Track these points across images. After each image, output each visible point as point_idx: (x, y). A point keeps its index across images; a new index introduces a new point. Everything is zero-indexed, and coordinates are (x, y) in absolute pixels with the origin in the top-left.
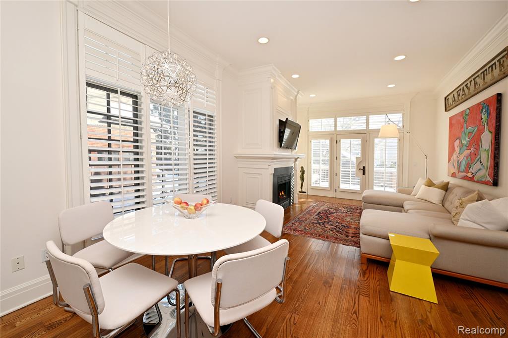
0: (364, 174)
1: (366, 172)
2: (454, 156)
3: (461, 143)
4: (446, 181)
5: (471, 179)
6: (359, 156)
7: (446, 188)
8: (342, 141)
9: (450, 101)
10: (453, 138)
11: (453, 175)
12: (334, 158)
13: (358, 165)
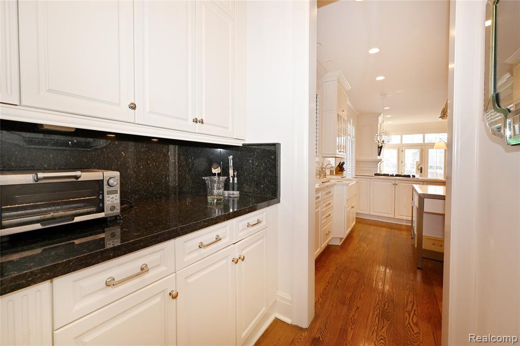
0: (421, 172)
6: (419, 160)
8: (406, 150)
12: (400, 162)
13: (417, 167)
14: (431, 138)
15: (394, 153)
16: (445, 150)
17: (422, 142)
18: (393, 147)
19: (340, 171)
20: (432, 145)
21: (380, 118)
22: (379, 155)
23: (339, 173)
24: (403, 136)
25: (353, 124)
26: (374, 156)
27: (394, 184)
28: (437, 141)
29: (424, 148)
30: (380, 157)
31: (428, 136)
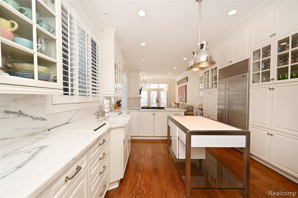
0: (158, 102)
2: (179, 97)
3: (181, 93)
4: (178, 102)
6: (157, 97)
7: (178, 104)
8: (151, 92)
9: (178, 83)
10: (179, 92)
11: (179, 101)
12: (149, 98)
13: (156, 100)
14: (161, 86)
15: (146, 93)
16: (167, 92)
17: (158, 88)
18: (146, 90)
19: (118, 107)
20: (162, 90)
21: (140, 74)
22: (140, 94)
23: (117, 108)
24: (150, 85)
25: (126, 76)
26: (138, 95)
27: (153, 114)
28: (164, 88)
29: (159, 91)
30: (140, 96)
31: (160, 85)
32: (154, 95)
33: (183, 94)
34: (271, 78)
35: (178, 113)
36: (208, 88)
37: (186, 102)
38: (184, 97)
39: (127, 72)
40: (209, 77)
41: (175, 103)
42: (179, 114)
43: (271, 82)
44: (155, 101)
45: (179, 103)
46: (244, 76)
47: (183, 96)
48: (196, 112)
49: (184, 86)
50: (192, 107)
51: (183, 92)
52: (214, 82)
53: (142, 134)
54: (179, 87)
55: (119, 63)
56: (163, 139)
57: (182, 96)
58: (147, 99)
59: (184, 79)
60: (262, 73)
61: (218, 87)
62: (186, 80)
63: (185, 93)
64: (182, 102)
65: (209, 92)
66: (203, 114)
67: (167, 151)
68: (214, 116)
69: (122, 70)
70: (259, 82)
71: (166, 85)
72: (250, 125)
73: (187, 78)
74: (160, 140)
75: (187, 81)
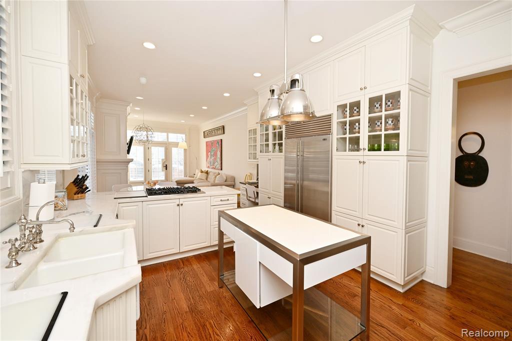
0: (166, 169)
1: (168, 168)
2: (209, 159)
3: (211, 153)
4: (206, 170)
5: (215, 168)
6: (164, 158)
7: (207, 173)
8: (152, 148)
9: (206, 134)
10: (207, 152)
11: (208, 167)
12: (147, 160)
13: (163, 164)
14: (173, 137)
15: (141, 150)
16: (185, 150)
17: (166, 140)
18: (140, 143)
19: (77, 193)
20: (176, 145)
21: (129, 108)
22: (128, 152)
26: (123, 156)
27: (178, 205)
28: (180, 141)
29: (168, 147)
30: (130, 156)
31: (171, 135)
32: (158, 154)
33: (215, 154)
34: (361, 146)
35: (226, 199)
36: (267, 151)
37: (221, 169)
38: (219, 160)
39: (94, 100)
40: (268, 133)
41: (202, 172)
42: (228, 200)
43: (361, 153)
44: (160, 166)
45: (209, 170)
46: (324, 140)
47: (215, 159)
48: (246, 189)
49: (217, 141)
50: (234, 179)
51: (217, 151)
52: (277, 142)
53: (150, 253)
54: (207, 142)
55: (82, 76)
56: (199, 254)
57: (213, 158)
58: (142, 162)
59: (217, 129)
60: (350, 138)
61: (285, 152)
62: (220, 132)
63: (219, 153)
64: (213, 168)
65: (270, 158)
66: (259, 194)
67: (217, 284)
68: (278, 197)
69: (87, 96)
70: (345, 151)
71: (184, 136)
72: (333, 212)
73: (223, 127)
74: (193, 258)
75: (224, 133)
